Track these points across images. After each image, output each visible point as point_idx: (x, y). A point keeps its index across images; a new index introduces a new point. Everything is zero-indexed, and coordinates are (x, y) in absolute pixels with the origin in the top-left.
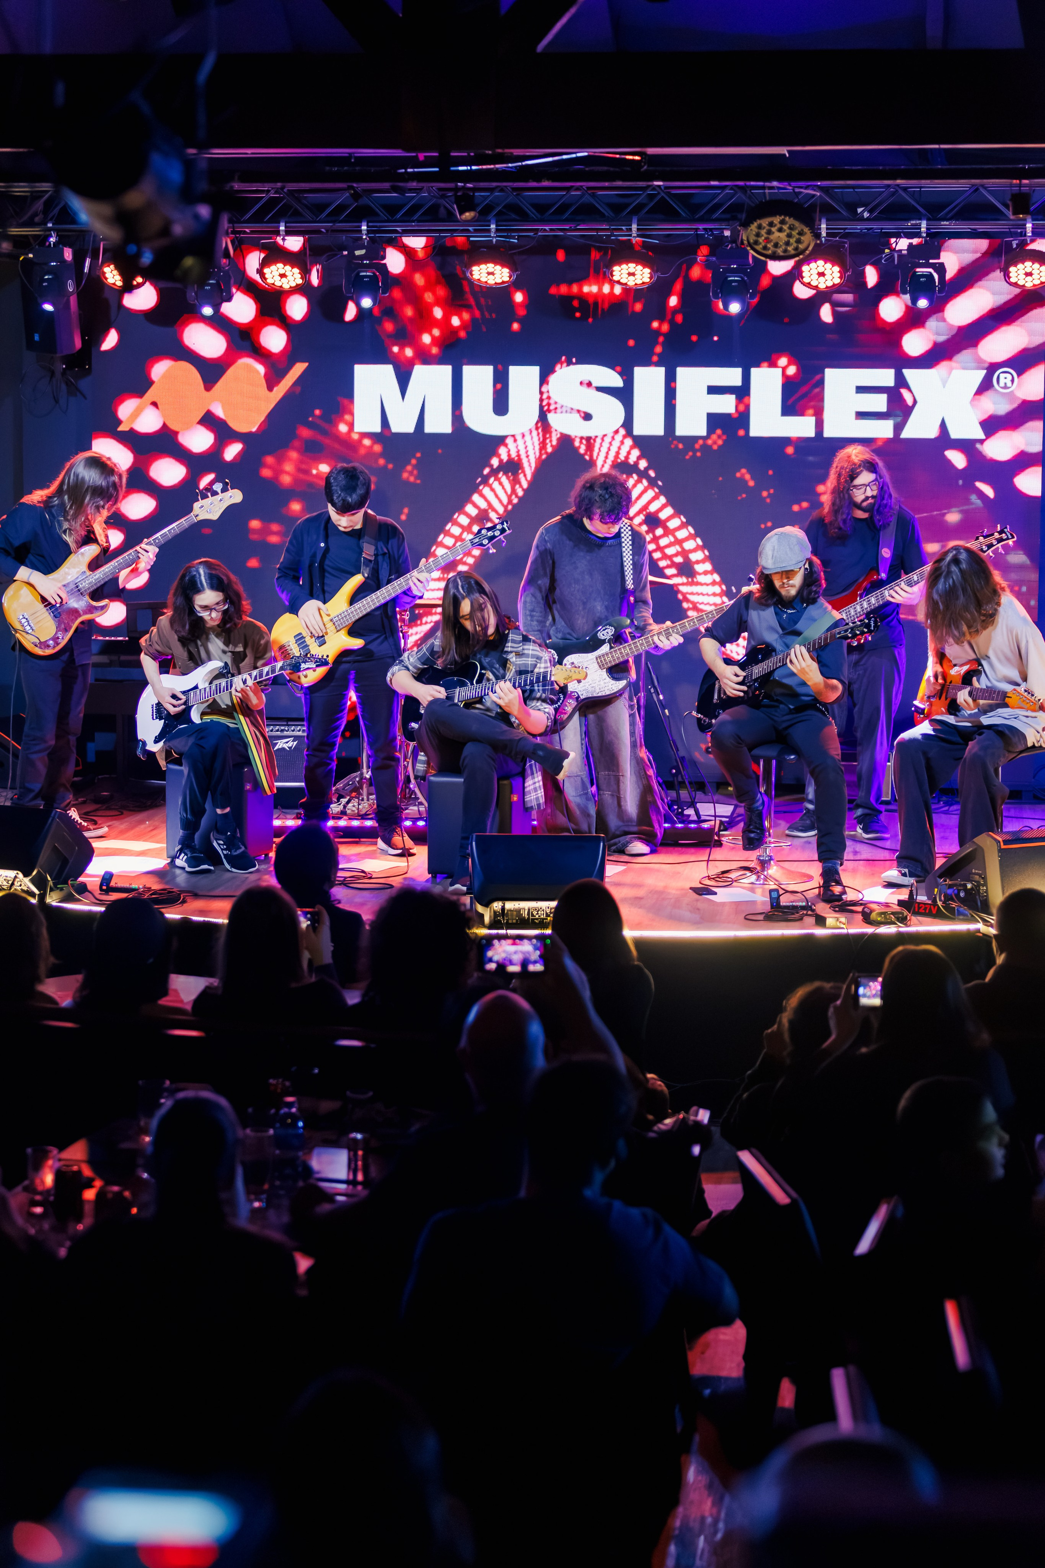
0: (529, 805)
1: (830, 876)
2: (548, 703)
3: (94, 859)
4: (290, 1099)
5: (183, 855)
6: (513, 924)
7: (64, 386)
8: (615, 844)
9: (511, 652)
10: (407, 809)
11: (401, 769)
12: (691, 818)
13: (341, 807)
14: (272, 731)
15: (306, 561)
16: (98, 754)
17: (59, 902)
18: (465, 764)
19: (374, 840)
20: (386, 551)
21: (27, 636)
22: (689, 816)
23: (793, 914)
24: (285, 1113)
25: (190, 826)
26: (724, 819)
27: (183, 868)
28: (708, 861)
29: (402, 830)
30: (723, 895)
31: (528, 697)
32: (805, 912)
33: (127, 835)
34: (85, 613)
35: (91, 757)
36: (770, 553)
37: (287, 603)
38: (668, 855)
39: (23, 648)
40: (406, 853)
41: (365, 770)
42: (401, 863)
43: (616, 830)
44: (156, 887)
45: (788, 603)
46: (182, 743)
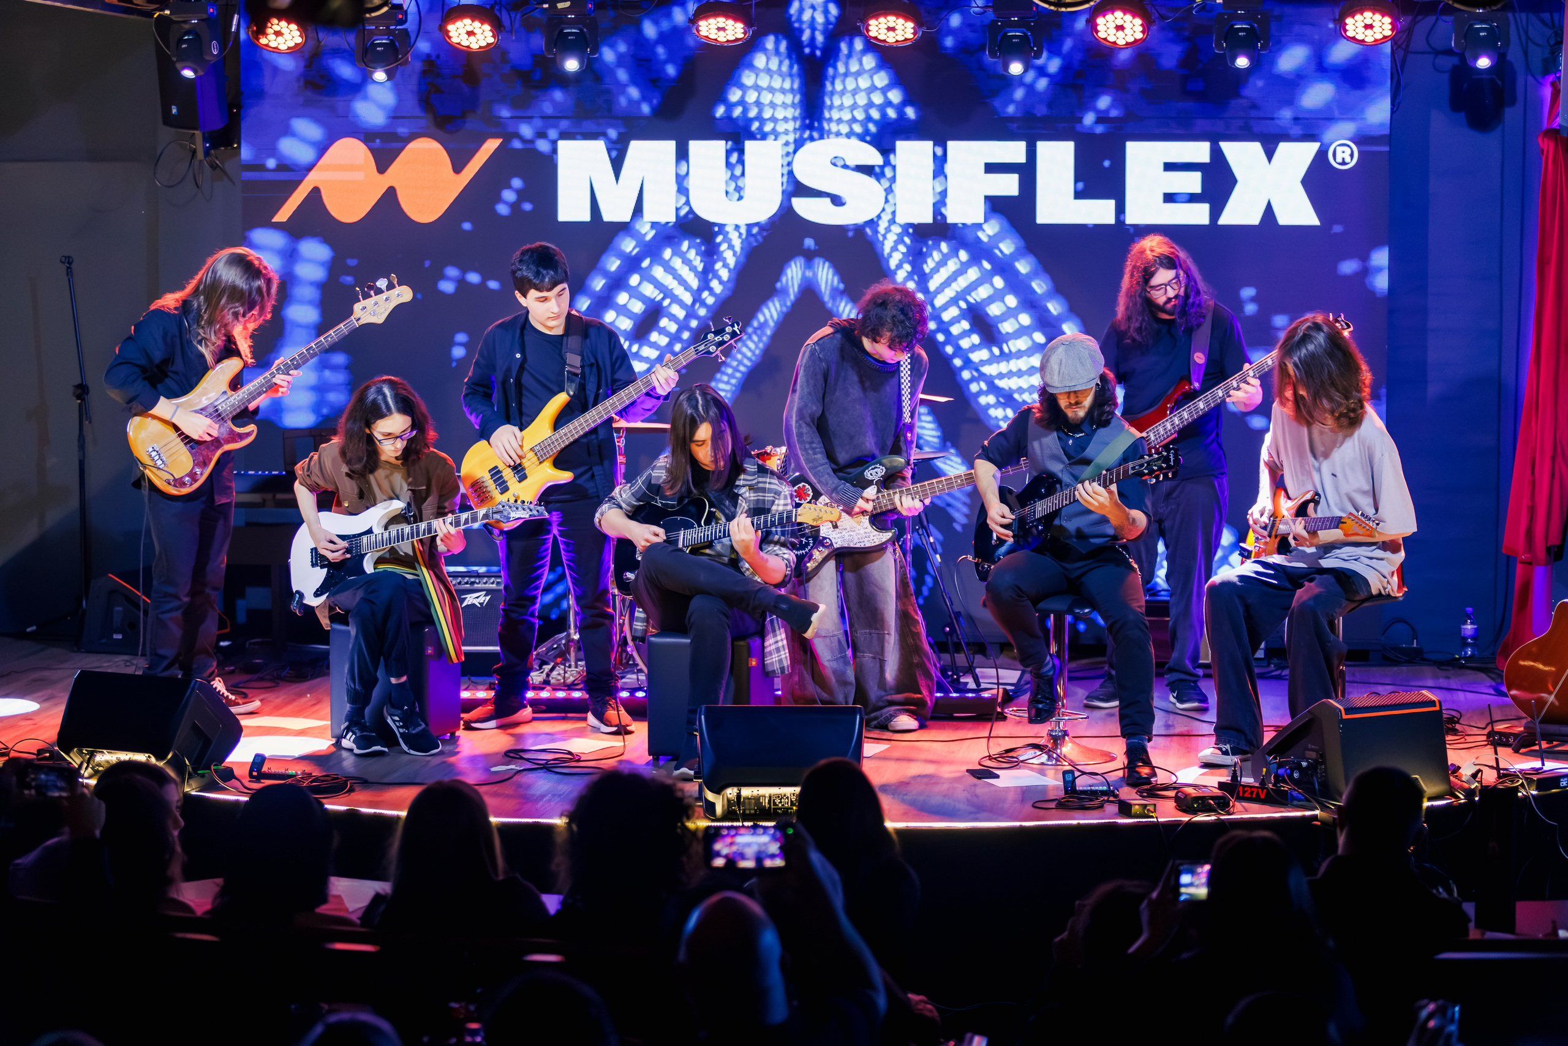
0: (770, 669)
1: (1137, 755)
2: (788, 548)
3: (242, 739)
4: (474, 1026)
5: (350, 734)
6: (750, 814)
7: (206, 169)
8: (876, 718)
9: (744, 486)
10: (623, 677)
11: (617, 629)
12: (969, 687)
13: (544, 675)
14: (460, 583)
15: (499, 377)
16: (250, 613)
17: (200, 792)
18: (692, 621)
19: (583, 715)
20: (593, 361)
21: (159, 473)
22: (966, 684)
23: (1091, 800)
25: (359, 699)
26: (1009, 688)
27: (351, 750)
28: (989, 738)
29: (617, 703)
30: (1008, 779)
31: (765, 540)
32: (1106, 798)
33: (284, 710)
34: (228, 442)
35: (241, 617)
36: (1056, 367)
37: (477, 427)
38: (940, 731)
39: (153, 487)
40: (622, 731)
41: (572, 631)
42: (616, 743)
43: (877, 701)
44: (317, 773)
45: (1075, 426)
46: (350, 598)
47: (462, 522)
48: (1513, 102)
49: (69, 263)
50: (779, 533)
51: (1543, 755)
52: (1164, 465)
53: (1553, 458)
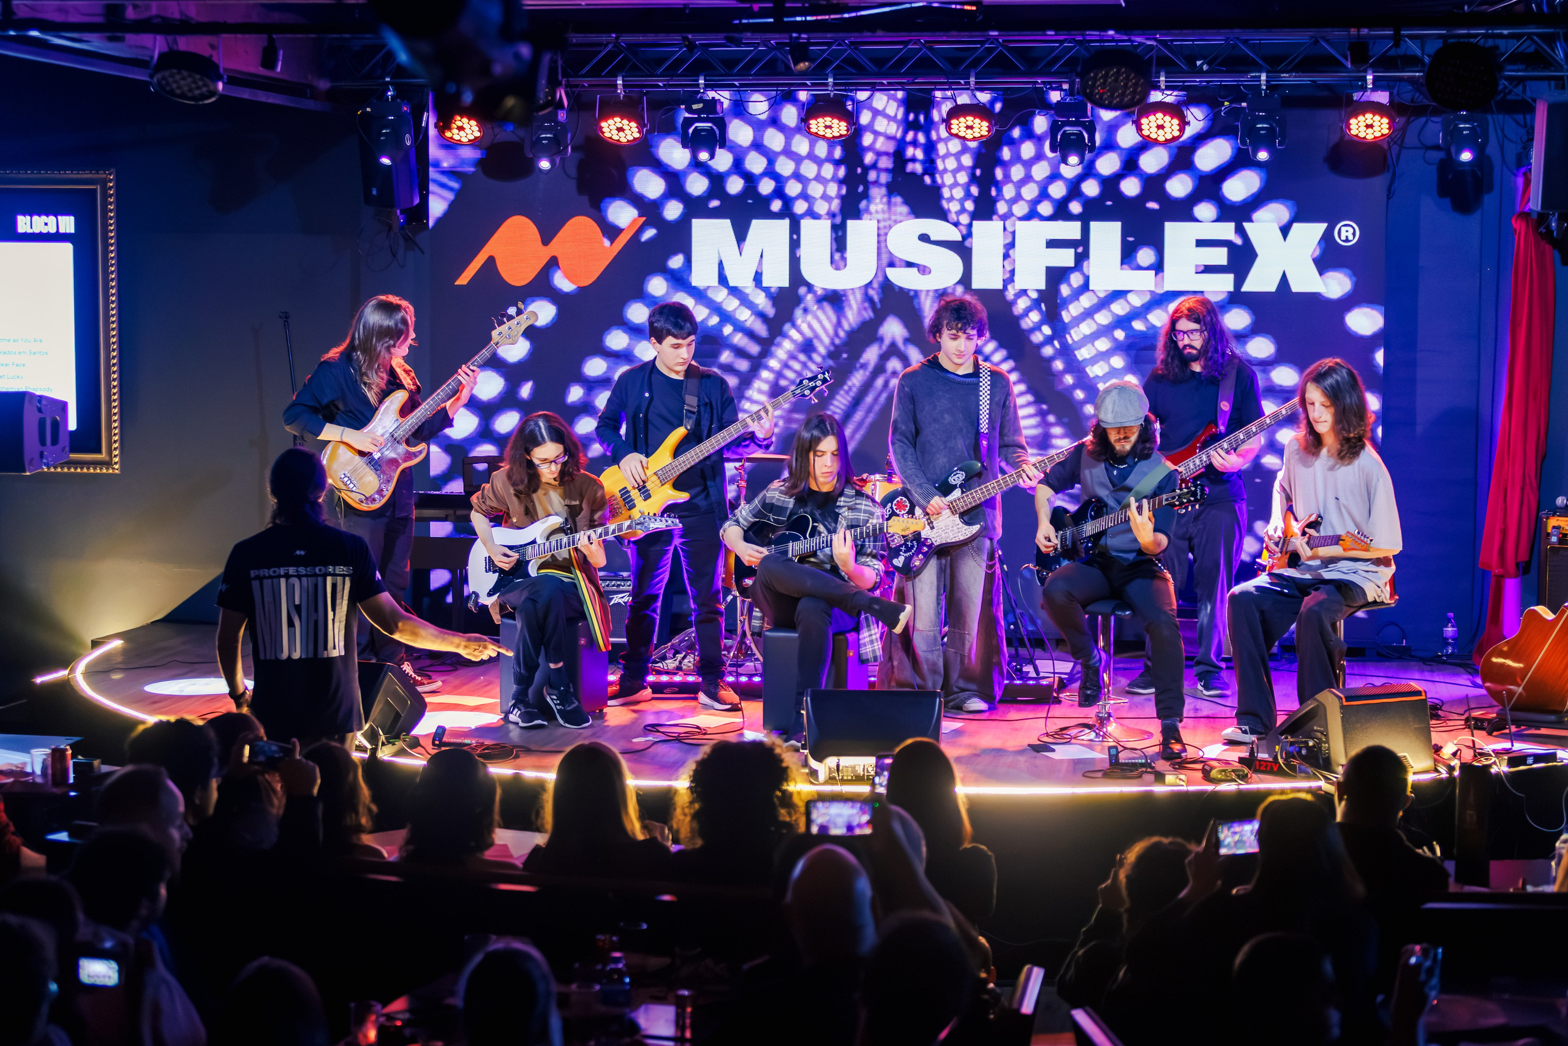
1: (1171, 734)
3: (427, 714)
4: (617, 955)
5: (516, 710)
6: (848, 780)
7: (401, 242)
8: (953, 701)
10: (742, 665)
12: (1030, 675)
13: (677, 663)
14: (608, 586)
15: (630, 412)
17: (392, 756)
18: (799, 619)
20: (707, 401)
22: (1028, 673)
23: (1132, 771)
24: (611, 969)
25: (524, 680)
26: (1063, 676)
27: (517, 724)
28: (1046, 718)
30: (1062, 753)
32: (1144, 769)
33: (462, 690)
34: (405, 461)
36: (1110, 407)
38: (1006, 712)
40: (736, 709)
43: (954, 687)
44: (488, 742)
45: (1121, 459)
46: (516, 597)
47: (610, 532)
48: (1490, 189)
49: (286, 317)
50: (872, 547)
51: (1512, 737)
52: (1192, 499)
53: (1522, 489)
